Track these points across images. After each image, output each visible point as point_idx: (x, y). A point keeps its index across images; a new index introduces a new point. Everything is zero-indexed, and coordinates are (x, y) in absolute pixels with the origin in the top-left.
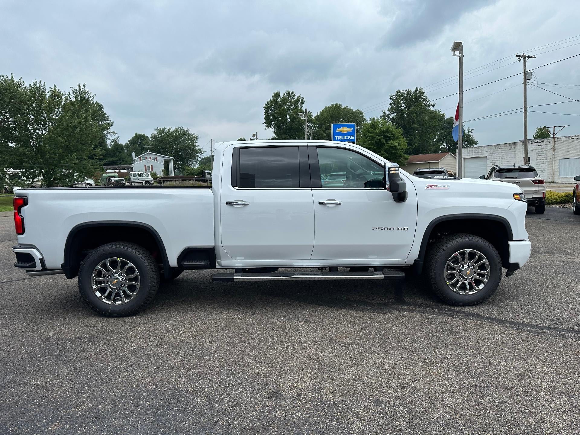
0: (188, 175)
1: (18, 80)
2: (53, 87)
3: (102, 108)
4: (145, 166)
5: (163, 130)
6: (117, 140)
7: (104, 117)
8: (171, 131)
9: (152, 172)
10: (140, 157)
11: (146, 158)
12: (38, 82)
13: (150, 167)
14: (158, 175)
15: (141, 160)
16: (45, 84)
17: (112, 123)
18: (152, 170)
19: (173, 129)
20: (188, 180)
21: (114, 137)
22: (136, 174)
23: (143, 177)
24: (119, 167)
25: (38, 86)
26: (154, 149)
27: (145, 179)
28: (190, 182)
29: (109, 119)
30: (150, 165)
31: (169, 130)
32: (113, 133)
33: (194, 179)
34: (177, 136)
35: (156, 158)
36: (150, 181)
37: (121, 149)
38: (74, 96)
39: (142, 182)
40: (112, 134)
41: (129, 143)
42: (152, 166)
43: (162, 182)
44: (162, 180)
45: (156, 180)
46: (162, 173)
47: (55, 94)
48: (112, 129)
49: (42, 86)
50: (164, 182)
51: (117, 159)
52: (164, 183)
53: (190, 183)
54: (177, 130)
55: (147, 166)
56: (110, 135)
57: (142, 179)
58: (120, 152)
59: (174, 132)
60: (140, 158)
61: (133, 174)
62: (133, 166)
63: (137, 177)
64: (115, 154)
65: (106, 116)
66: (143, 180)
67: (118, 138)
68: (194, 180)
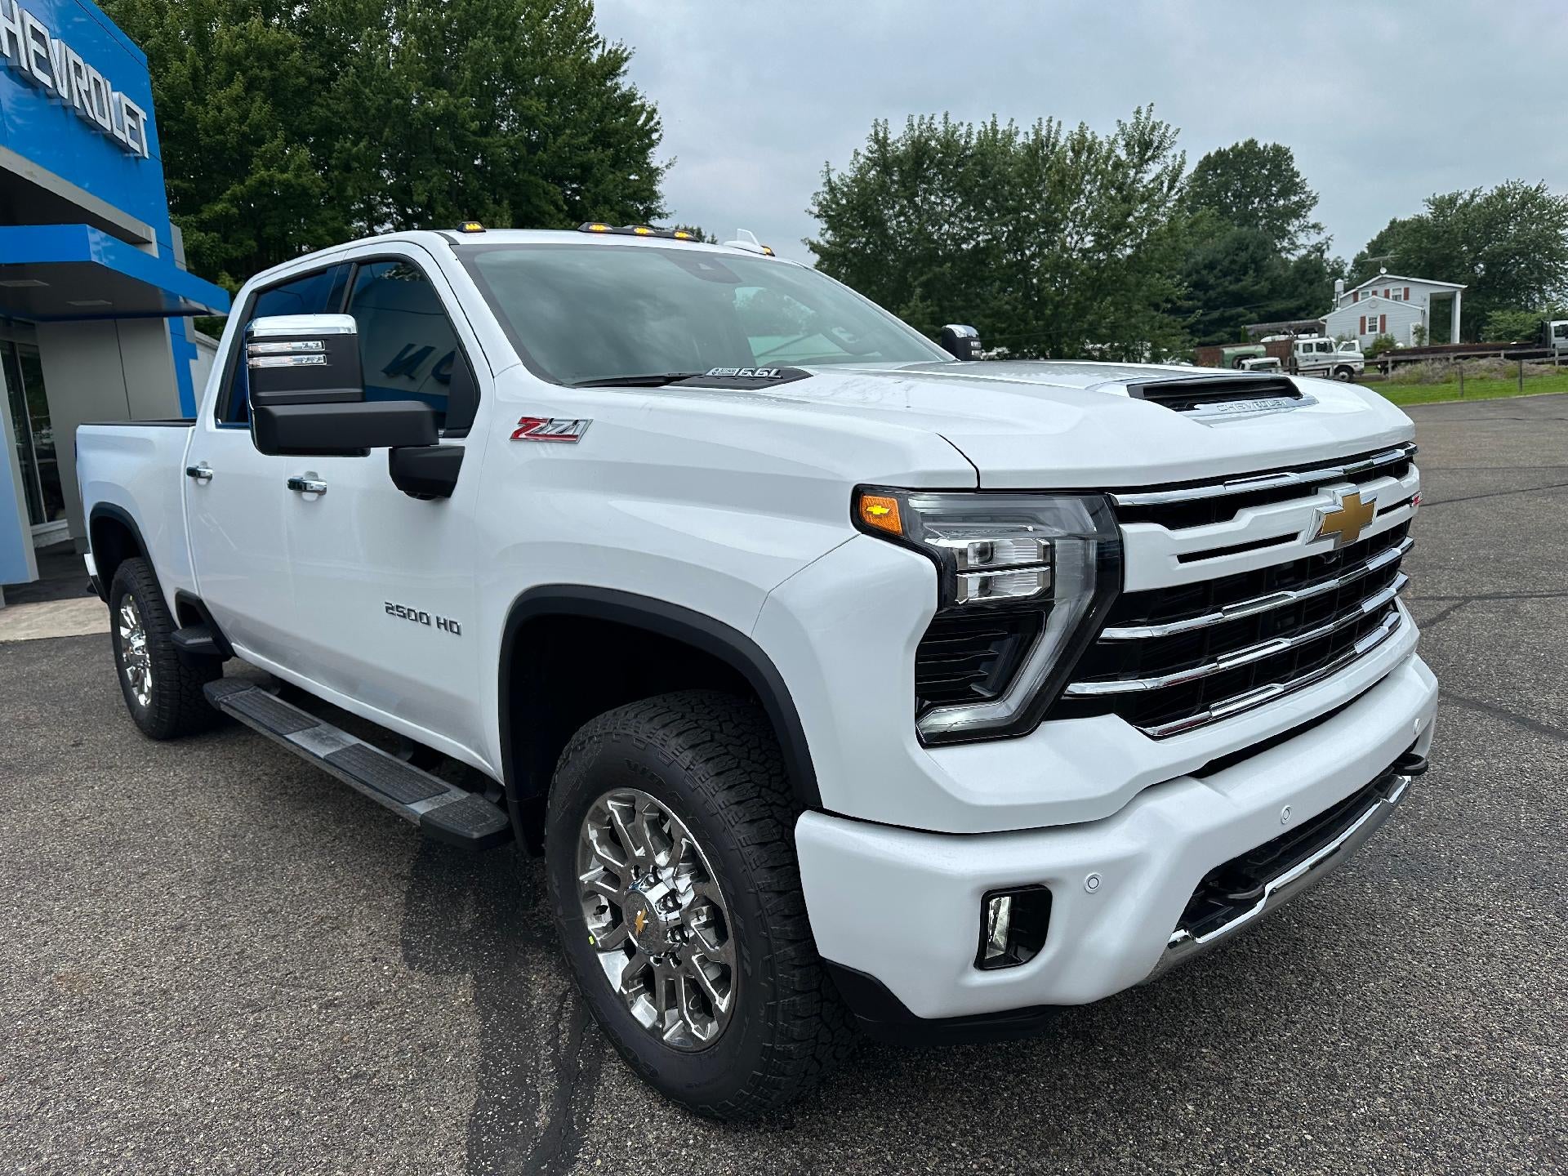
0: (1499, 338)
1: (1006, 128)
2: (1076, 130)
3: (1288, 158)
4: (1363, 319)
5: (1452, 201)
6: (1325, 247)
7: (1291, 185)
8: (1478, 200)
9: (1383, 335)
10: (1354, 293)
11: (1375, 293)
12: (1045, 124)
13: (1378, 320)
14: (1400, 345)
15: (1356, 300)
16: (1059, 124)
17: (1314, 198)
18: (1383, 329)
19: (1489, 190)
20: (1474, 356)
21: (1315, 239)
22: (1311, 345)
23: (1332, 354)
24: (1290, 327)
25: (1044, 133)
26: (1411, 264)
27: (1337, 357)
28: (1482, 362)
29: (1307, 189)
30: (1377, 314)
31: (1473, 197)
32: (1314, 226)
33: (1503, 353)
34: (1499, 212)
35: (1407, 290)
36: (1352, 365)
37: (1316, 272)
38: (1124, 143)
39: (1328, 370)
40: (1312, 230)
41: (1367, 252)
42: (1383, 318)
43: (1390, 366)
44: (1390, 359)
45: (1370, 361)
46: (1412, 337)
47: (1082, 145)
48: (1312, 217)
49: (1054, 130)
50: (1396, 364)
51: (1301, 302)
52: (1393, 368)
53: (1479, 365)
54: (1502, 194)
55: (1367, 320)
56: (1304, 234)
57: (1329, 358)
58: (1311, 283)
59: (1489, 201)
60: (1356, 294)
61: (1305, 345)
62: (1325, 321)
63: (1315, 353)
64: (1297, 287)
65: (1298, 180)
66: (1330, 361)
67: (1330, 242)
68: (1502, 355)
